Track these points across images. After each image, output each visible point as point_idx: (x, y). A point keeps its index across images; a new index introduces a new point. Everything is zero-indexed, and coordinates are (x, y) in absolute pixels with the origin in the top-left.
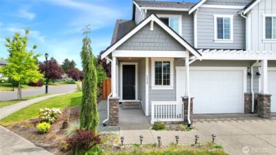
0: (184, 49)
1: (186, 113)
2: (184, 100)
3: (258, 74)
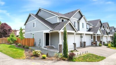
2: (74, 44)
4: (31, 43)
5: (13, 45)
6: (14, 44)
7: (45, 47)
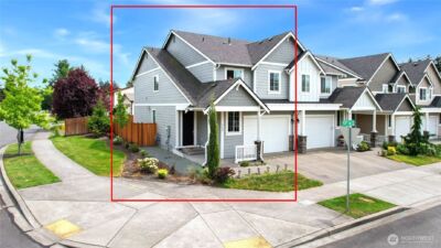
0: (257, 104)
1: (258, 153)
2: (256, 143)
3: (298, 120)
4: (148, 138)
5: (101, 139)
6: (105, 138)
7: (180, 150)
